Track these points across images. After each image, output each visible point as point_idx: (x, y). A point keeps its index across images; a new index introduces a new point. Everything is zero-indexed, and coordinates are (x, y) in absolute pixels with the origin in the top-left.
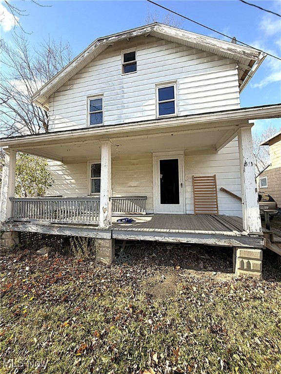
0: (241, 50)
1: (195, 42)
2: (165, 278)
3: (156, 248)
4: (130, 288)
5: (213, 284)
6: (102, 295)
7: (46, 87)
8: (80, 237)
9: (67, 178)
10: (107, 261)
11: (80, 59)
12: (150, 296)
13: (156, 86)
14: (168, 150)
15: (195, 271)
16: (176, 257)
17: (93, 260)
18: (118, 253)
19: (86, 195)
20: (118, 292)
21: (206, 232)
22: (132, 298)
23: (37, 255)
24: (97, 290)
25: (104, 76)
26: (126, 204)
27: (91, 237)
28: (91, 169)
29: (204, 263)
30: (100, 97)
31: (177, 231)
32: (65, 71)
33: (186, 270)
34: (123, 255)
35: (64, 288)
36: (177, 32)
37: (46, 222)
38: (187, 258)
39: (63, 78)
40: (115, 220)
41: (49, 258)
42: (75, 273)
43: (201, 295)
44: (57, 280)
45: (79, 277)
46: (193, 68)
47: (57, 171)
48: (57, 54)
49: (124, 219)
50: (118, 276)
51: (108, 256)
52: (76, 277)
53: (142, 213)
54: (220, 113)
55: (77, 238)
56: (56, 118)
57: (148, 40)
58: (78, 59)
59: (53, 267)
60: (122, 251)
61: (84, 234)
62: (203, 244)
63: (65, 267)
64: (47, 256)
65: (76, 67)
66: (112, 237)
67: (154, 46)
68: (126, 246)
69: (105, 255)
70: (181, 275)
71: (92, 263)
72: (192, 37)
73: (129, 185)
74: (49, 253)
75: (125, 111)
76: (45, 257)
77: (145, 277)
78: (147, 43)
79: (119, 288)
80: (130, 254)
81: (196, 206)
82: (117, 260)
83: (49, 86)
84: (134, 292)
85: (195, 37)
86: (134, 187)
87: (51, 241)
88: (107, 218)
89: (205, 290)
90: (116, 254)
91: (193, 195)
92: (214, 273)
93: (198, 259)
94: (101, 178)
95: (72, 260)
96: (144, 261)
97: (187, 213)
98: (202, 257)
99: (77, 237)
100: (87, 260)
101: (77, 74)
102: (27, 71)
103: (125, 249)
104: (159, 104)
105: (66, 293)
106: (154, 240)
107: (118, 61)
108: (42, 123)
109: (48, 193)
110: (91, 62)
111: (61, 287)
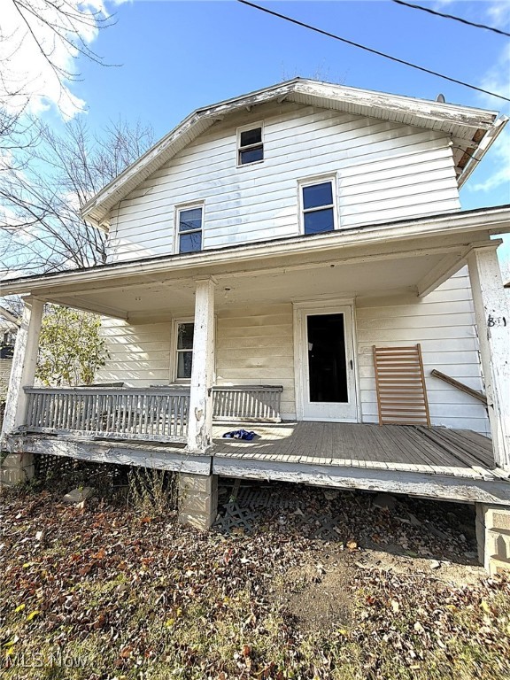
0: (456, 113)
1: (369, 105)
2: (324, 573)
3: (302, 496)
4: (248, 596)
5: (438, 595)
6: (184, 613)
7: (106, 193)
8: (149, 469)
9: (134, 349)
10: (200, 523)
11: (167, 143)
12: (291, 621)
13: (299, 183)
14: (323, 297)
15: (391, 557)
16: (347, 518)
17: (173, 520)
18: (225, 506)
19: (167, 383)
20: (220, 606)
21: (413, 467)
22: (250, 626)
23: (66, 503)
24: (174, 597)
25: (205, 170)
26: (241, 400)
27: (171, 469)
28: (177, 333)
29: (409, 535)
30: (198, 206)
31: (348, 462)
32: (140, 165)
33: (370, 551)
34: (235, 509)
35: (105, 589)
36: (336, 91)
37: (86, 436)
38: (371, 523)
39: (135, 177)
40: (219, 433)
41: (86, 512)
42: (133, 550)
43: (412, 625)
44: (93, 567)
45: (139, 562)
46: (366, 150)
47: (117, 338)
48: (132, 144)
49: (238, 432)
50: (221, 561)
51: (204, 513)
52: (132, 561)
53: (273, 419)
54: (432, 220)
55: (142, 470)
56: (121, 243)
57: (284, 108)
58: (163, 144)
59: (90, 533)
60: (231, 500)
61: (156, 463)
62: (406, 495)
63: (115, 533)
64: (82, 506)
65: (159, 157)
66: (211, 472)
67: (294, 117)
68: (240, 489)
69: (198, 511)
70: (361, 566)
71: (169, 526)
72: (363, 98)
73: (248, 362)
74: (87, 502)
75: (242, 228)
76: (79, 509)
77: (281, 567)
78: (282, 113)
79: (223, 596)
80: (249, 508)
81: (382, 407)
82: (222, 521)
83: (112, 190)
84: (256, 607)
85: (369, 96)
86: (258, 366)
87: (95, 472)
88: (203, 431)
89: (421, 611)
90: (220, 507)
91: (375, 385)
92: (435, 563)
93: (394, 526)
94: (194, 350)
95: (130, 518)
96: (279, 525)
97: (364, 421)
98: (404, 521)
99: (143, 468)
100: (160, 520)
101: (159, 169)
102: (81, 171)
103: (238, 494)
104: (305, 213)
105: (108, 602)
106: (299, 481)
107: (230, 145)
108: (100, 255)
109: (99, 378)
110: (185, 148)
111: (98, 586)
